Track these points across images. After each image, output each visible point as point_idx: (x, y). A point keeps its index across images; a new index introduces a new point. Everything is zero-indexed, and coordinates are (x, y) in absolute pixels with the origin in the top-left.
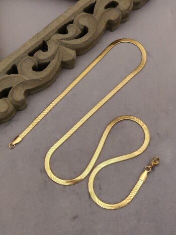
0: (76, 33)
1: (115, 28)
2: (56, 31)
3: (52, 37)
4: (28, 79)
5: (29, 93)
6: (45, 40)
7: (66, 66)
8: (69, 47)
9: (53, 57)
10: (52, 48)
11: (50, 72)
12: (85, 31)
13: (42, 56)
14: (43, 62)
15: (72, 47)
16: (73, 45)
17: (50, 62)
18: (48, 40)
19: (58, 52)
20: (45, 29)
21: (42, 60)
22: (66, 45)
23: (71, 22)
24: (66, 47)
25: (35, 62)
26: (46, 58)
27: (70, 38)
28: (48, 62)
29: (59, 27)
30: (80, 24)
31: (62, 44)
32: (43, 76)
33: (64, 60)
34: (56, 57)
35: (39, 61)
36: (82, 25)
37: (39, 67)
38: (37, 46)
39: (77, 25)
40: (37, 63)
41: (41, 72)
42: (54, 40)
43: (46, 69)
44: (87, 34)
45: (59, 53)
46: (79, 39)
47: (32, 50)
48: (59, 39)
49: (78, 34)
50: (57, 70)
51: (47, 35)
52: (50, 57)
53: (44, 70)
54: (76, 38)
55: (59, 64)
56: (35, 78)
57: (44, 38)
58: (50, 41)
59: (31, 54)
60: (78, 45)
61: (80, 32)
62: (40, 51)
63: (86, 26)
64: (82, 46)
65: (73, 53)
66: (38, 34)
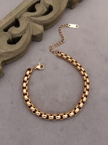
0: (43, 11)
1: (74, 6)
2: (26, 9)
3: (23, 15)
4: (3, 51)
5: (5, 63)
6: (17, 17)
7: (36, 39)
8: (38, 23)
9: (24, 32)
10: (23, 24)
11: (23, 45)
12: (50, 9)
13: (15, 31)
14: (16, 36)
15: (40, 23)
16: (41, 21)
17: (22, 36)
18: (19, 18)
19: (28, 27)
20: (16, 8)
21: (15, 35)
22: (35, 22)
23: (39, 2)
24: (35, 23)
25: (9, 36)
26: (18, 33)
27: (38, 15)
28: (20, 36)
29: (29, 6)
30: (46, 3)
31: (31, 20)
32: (17, 49)
33: (34, 34)
34: (27, 32)
35: (12, 35)
36: (48, 4)
37: (13, 41)
38: (10, 23)
39: (43, 4)
40: (11, 38)
41: (15, 45)
42: (25, 17)
43: (19, 42)
44: (52, 11)
45: (30, 28)
46: (46, 16)
47: (6, 26)
48: (28, 16)
49: (44, 12)
50: (28, 43)
51: (19, 13)
52: (22, 32)
53: (17, 43)
54: (43, 15)
55: (30, 37)
56: (9, 50)
57: (16, 16)
58: (21, 18)
59: (6, 30)
60: (45, 21)
61: (46, 10)
62: (14, 27)
63: (51, 5)
64: (49, 22)
65: (41, 28)
66: (11, 12)
